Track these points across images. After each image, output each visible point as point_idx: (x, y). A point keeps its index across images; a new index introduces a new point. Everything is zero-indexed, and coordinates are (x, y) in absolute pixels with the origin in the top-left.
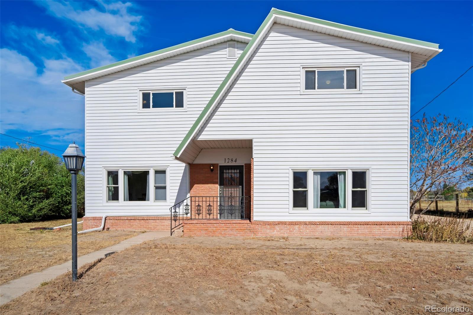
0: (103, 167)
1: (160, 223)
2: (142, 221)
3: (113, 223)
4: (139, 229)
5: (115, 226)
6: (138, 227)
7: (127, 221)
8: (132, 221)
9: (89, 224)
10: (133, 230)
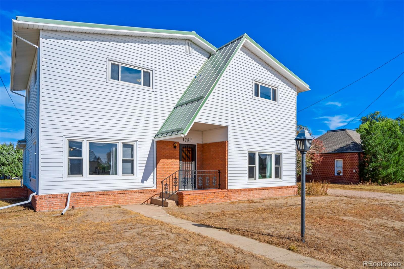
0: (64, 136)
1: (130, 197)
2: (112, 196)
3: (78, 200)
4: (108, 205)
5: (80, 203)
6: (107, 203)
7: (95, 197)
8: (100, 196)
9: (45, 203)
10: (102, 206)
